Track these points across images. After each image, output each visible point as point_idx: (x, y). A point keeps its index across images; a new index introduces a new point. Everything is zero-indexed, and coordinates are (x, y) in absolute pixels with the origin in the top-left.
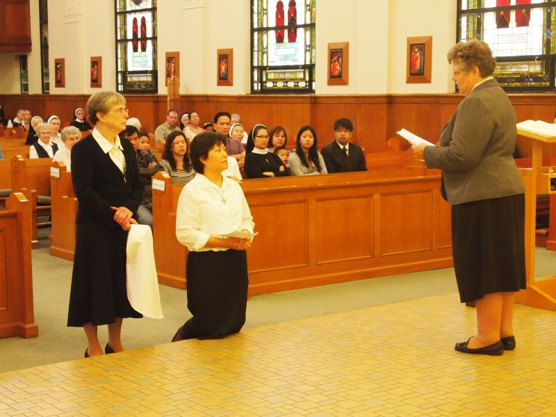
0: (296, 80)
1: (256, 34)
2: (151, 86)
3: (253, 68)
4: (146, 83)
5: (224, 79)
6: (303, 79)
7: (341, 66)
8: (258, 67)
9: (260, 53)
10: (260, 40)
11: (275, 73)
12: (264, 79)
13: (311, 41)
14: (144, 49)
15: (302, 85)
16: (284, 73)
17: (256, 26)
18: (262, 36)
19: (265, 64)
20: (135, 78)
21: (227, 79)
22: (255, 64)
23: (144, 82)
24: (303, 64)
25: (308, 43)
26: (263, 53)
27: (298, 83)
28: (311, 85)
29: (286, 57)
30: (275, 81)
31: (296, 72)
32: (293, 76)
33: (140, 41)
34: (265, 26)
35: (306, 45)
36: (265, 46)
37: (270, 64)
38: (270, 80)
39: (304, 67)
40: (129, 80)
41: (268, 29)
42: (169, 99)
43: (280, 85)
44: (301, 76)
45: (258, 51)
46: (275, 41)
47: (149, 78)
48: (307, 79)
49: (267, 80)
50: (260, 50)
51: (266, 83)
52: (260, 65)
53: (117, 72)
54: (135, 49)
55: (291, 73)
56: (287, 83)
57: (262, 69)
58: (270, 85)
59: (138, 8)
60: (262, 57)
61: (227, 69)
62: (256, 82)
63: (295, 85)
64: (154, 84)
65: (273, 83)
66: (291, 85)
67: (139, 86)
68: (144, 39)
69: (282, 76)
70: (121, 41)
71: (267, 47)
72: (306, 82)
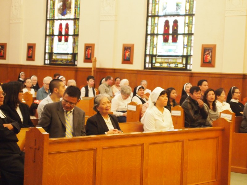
0: (177, 63)
1: (149, 37)
2: (71, 62)
3: (146, 55)
4: (67, 60)
5: (127, 60)
6: (182, 63)
7: (211, 57)
8: (149, 55)
9: (151, 47)
10: (152, 40)
11: (162, 58)
12: (154, 62)
13: (188, 42)
14: (66, 40)
15: (180, 66)
16: (168, 59)
17: (149, 32)
18: (153, 38)
19: (155, 54)
20: (58, 57)
21: (129, 60)
22: (148, 53)
23: (65, 59)
24: (182, 54)
25: (186, 43)
26: (153, 47)
27: (177, 65)
28: (186, 66)
29: (170, 51)
30: (161, 63)
31: (176, 59)
32: (174, 61)
33: (63, 36)
34: (156, 32)
35: (184, 45)
36: (155, 43)
37: (158, 54)
38: (158, 62)
39: (183, 56)
40: (54, 57)
41: (157, 35)
42: (93, 70)
43: (165, 65)
44: (180, 61)
45: (150, 46)
46: (163, 41)
47: (69, 57)
48: (184, 62)
49: (156, 62)
50: (152, 45)
51: (155, 64)
52: (151, 53)
53: (45, 53)
54: (60, 40)
55: (173, 59)
56: (170, 64)
57: (152, 56)
58: (157, 65)
59: (63, 17)
60: (153, 49)
61: (129, 55)
62: (148, 63)
63: (175, 66)
64: (73, 61)
65: (160, 64)
66: (173, 66)
67: (61, 61)
68: (67, 35)
69: (166, 61)
70: (50, 35)
71: (157, 44)
72: (183, 64)
